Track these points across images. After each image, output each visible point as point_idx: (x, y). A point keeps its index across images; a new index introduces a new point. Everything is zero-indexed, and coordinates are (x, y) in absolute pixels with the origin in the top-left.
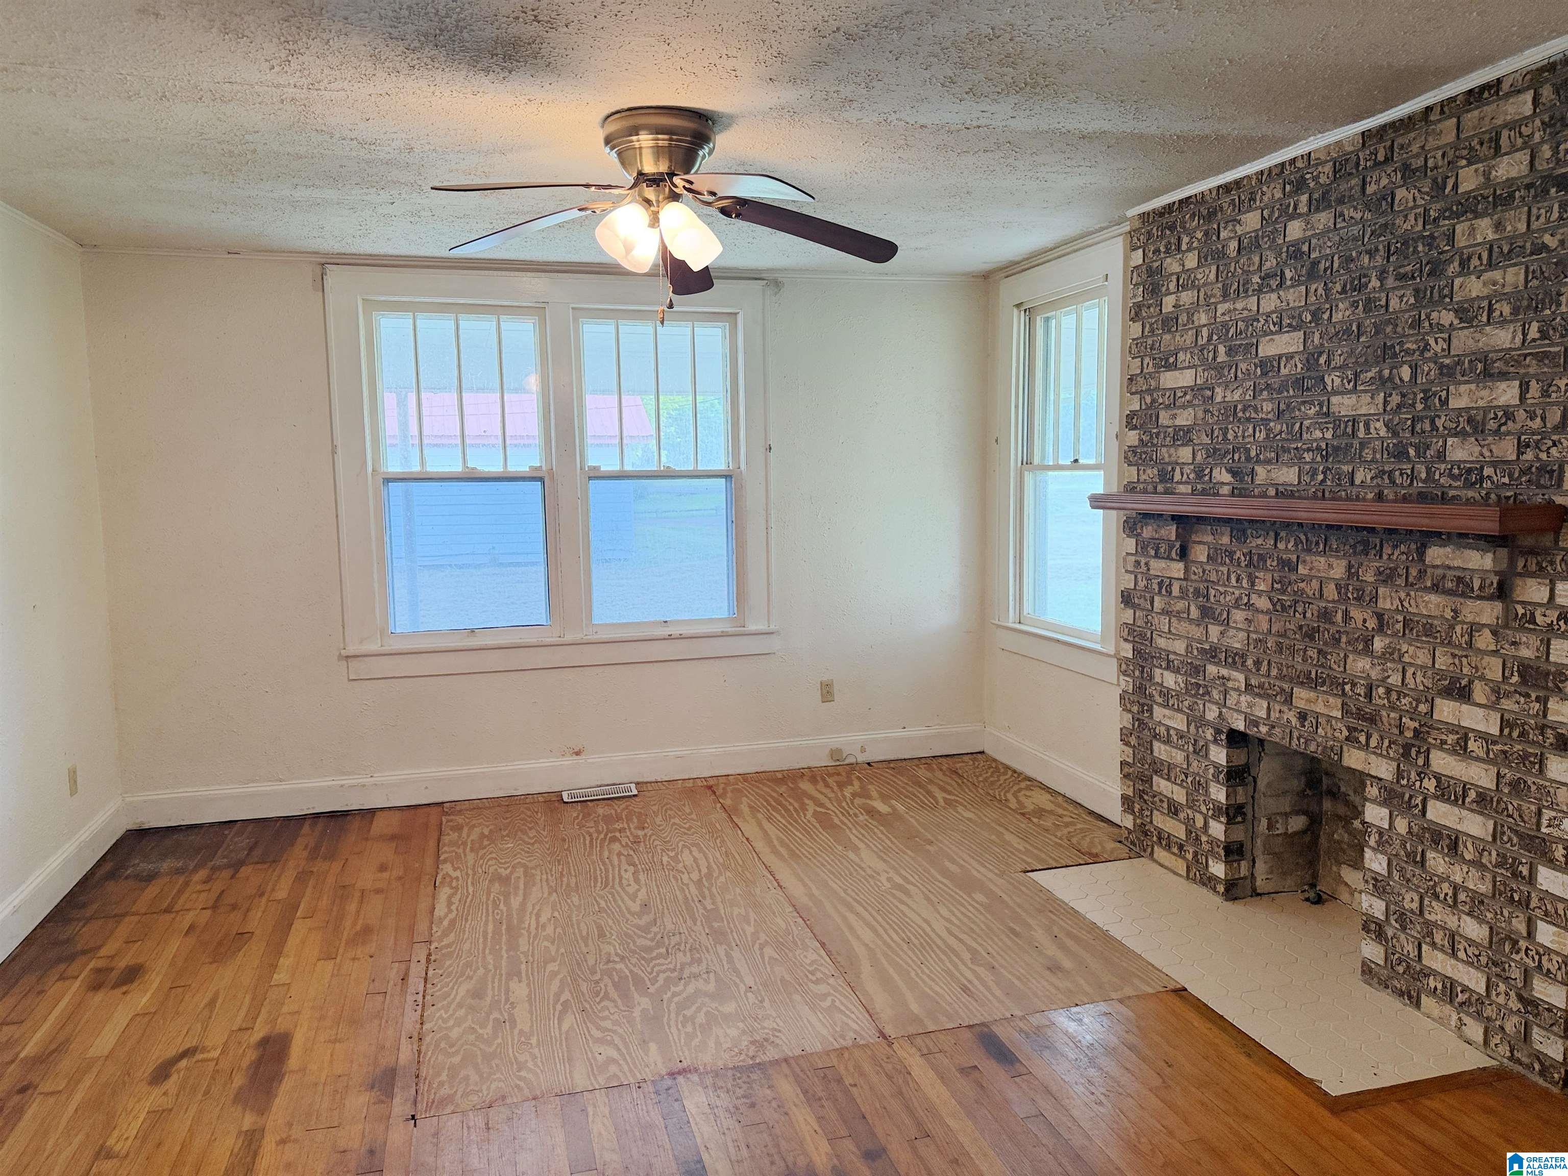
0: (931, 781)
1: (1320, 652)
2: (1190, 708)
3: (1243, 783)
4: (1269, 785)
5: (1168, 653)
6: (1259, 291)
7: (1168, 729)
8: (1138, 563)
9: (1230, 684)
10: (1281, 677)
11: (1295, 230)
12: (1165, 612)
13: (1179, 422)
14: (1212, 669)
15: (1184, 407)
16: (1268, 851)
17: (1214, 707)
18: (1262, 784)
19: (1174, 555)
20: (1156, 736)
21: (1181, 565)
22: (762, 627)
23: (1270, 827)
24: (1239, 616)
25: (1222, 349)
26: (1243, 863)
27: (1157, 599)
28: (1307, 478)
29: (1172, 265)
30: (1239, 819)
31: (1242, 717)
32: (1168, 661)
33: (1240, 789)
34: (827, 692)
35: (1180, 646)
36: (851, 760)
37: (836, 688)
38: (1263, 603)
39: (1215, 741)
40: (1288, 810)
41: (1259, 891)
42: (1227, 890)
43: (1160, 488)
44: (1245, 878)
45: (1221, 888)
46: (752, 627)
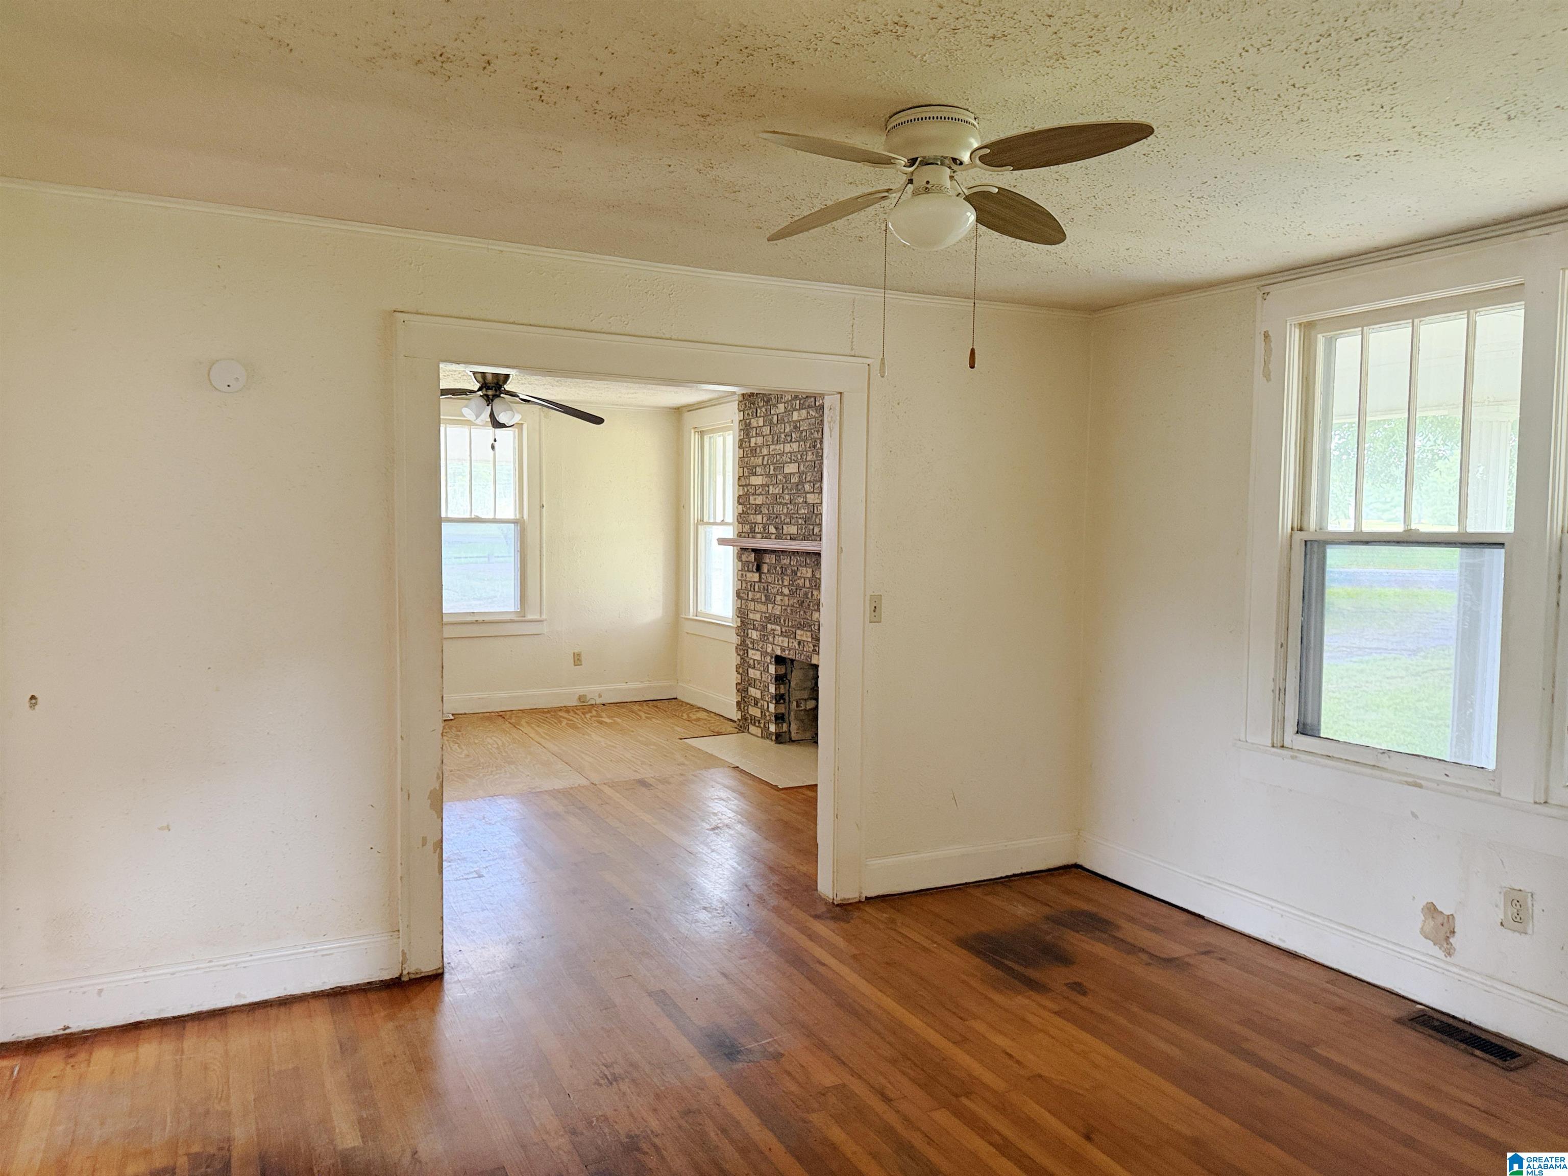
0: (640, 710)
1: (804, 612)
2: (762, 648)
3: (783, 683)
4: (797, 684)
5: (754, 620)
6: (784, 443)
7: (754, 660)
8: (742, 574)
9: (776, 633)
10: (792, 626)
11: (796, 416)
12: (753, 600)
13: (757, 502)
14: (769, 626)
15: (759, 495)
16: (796, 718)
17: (770, 645)
18: (793, 684)
19: (754, 570)
20: (749, 666)
21: (757, 575)
22: (537, 617)
23: (798, 706)
24: (778, 598)
25: (772, 467)
26: (785, 725)
27: (750, 593)
28: (799, 531)
29: (754, 423)
30: (782, 701)
31: (779, 648)
32: (754, 625)
33: (782, 686)
34: (577, 659)
35: (757, 617)
36: (593, 702)
37: (583, 658)
38: (786, 591)
39: (771, 663)
40: (806, 697)
41: (793, 739)
42: (776, 738)
43: (750, 535)
44: (785, 732)
45: (774, 738)
46: (530, 617)
